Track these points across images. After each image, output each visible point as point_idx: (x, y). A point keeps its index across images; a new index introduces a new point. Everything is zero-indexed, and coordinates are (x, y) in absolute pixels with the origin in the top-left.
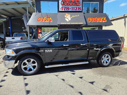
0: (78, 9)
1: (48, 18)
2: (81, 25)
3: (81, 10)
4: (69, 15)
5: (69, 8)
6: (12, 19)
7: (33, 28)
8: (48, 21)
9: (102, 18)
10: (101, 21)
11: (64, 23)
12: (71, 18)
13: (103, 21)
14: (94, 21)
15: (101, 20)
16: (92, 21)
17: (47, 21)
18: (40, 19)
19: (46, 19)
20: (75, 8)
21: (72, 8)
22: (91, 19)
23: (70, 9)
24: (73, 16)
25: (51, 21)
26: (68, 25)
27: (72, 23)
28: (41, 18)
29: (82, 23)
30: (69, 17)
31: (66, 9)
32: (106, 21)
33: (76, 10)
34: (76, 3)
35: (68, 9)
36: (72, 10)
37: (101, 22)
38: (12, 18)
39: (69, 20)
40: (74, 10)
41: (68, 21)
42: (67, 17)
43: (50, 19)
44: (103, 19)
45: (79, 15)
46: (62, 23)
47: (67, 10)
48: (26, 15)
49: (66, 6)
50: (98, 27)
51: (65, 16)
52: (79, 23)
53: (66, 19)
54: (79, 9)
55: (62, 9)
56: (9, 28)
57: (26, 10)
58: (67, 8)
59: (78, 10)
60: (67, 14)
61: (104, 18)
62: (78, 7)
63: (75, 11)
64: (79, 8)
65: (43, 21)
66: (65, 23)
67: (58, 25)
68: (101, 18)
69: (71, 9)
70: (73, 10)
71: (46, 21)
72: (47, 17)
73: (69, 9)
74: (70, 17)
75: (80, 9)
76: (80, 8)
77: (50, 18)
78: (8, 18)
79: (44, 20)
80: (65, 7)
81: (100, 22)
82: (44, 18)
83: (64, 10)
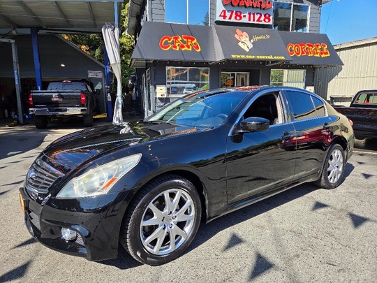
0: (263, 18)
1: (188, 38)
3: (271, 23)
4: (245, 34)
5: (242, 15)
8: (190, 49)
9: (320, 47)
10: (317, 53)
11: (238, 57)
12: (252, 41)
13: (322, 53)
14: (303, 53)
15: (318, 51)
16: (298, 54)
17: (186, 48)
19: (182, 41)
20: (257, 17)
21: (250, 14)
22: (295, 48)
23: (245, 16)
24: (256, 38)
25: (198, 48)
26: (249, 61)
27: (258, 57)
28: (170, 40)
29: (283, 58)
30: (248, 39)
31: (234, 15)
32: (329, 55)
33: (258, 20)
34: (261, 3)
35: (238, 18)
36: (250, 20)
37: (319, 56)
39: (248, 47)
40: (254, 20)
41: (247, 50)
42: (243, 40)
43: (193, 42)
44: (322, 49)
45: (268, 37)
46: (234, 56)
47: (236, 18)
49: (236, 9)
51: (236, 36)
52: (276, 58)
53: (240, 44)
54: (267, 20)
55: (223, 14)
58: (236, 13)
59: (263, 23)
60: (238, 31)
61: (324, 46)
62: (263, 13)
63: (256, 22)
64: (265, 15)
65: (176, 47)
66: (243, 57)
68: (317, 46)
69: (247, 15)
70: (252, 22)
71: (183, 49)
72: (185, 38)
73: (241, 18)
74: (250, 41)
75: (269, 20)
76: (269, 15)
77: (193, 39)
79: (177, 44)
80: (232, 12)
81: (316, 55)
82: (176, 38)
83: (230, 18)
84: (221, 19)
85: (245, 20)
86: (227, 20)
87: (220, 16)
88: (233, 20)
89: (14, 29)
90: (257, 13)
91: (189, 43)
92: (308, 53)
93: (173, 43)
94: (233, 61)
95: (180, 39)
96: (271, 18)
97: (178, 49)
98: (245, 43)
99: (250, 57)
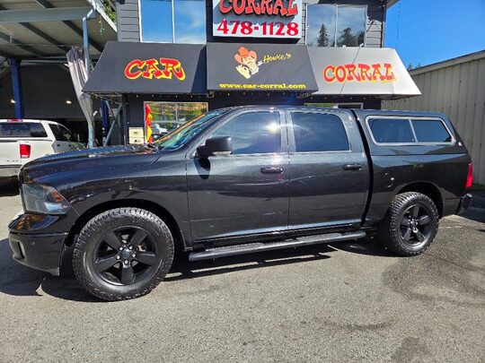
0: (285, 29)
1: (168, 62)
2: (299, 92)
3: (299, 36)
4: (253, 53)
5: (253, 27)
6: (24, 67)
7: (107, 102)
8: (170, 77)
10: (374, 78)
11: (230, 86)
12: (260, 63)
13: (382, 78)
15: (376, 75)
18: (136, 68)
19: (159, 66)
20: (276, 29)
21: (264, 25)
22: (336, 71)
23: (256, 28)
24: (269, 58)
25: (181, 75)
26: (249, 92)
27: (262, 87)
28: (141, 65)
29: (302, 87)
30: (254, 61)
31: (240, 27)
33: (278, 33)
34: (279, 7)
35: (246, 31)
36: (265, 33)
38: (24, 63)
39: (250, 73)
40: (271, 33)
41: (248, 76)
42: (245, 62)
43: (175, 67)
45: (290, 56)
46: (223, 86)
47: (242, 31)
48: (81, 51)
49: (242, 19)
50: (362, 104)
51: (237, 57)
52: (291, 87)
53: (240, 69)
54: (292, 32)
55: (222, 27)
56: (13, 101)
57: (80, 32)
58: (243, 24)
59: (287, 36)
60: (242, 49)
62: (286, 22)
63: (274, 36)
64: (289, 26)
65: (148, 75)
66: (238, 86)
67: (209, 91)
68: (376, 67)
69: (261, 28)
70: (268, 35)
71: (158, 78)
72: (163, 61)
73: (251, 31)
74: (257, 63)
75: (296, 32)
76: (296, 25)
77: (175, 64)
78: (6, 64)
79: (150, 71)
80: (237, 23)
81: (373, 81)
82: (151, 63)
83: (234, 32)
84: (221, 34)
85: (258, 34)
86: (229, 34)
87: (219, 29)
88: (239, 34)
89: (6, 60)
90: (276, 23)
91: (169, 70)
92: (358, 79)
93: (145, 68)
94: (224, 93)
95: (157, 63)
96: (299, 28)
97: (151, 77)
98: (248, 67)
99: (250, 87)
